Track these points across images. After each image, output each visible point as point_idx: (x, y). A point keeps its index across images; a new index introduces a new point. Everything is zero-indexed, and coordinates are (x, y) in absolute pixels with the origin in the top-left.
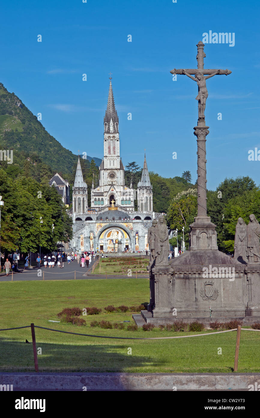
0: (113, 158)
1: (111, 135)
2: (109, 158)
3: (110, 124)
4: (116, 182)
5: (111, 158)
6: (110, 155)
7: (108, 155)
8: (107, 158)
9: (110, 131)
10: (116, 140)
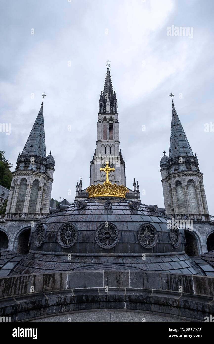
0: (109, 143)
1: (108, 116)
2: (104, 143)
3: (107, 103)
4: (113, 177)
5: (107, 143)
6: (106, 141)
7: (103, 140)
8: (102, 143)
9: (106, 111)
10: (113, 122)
